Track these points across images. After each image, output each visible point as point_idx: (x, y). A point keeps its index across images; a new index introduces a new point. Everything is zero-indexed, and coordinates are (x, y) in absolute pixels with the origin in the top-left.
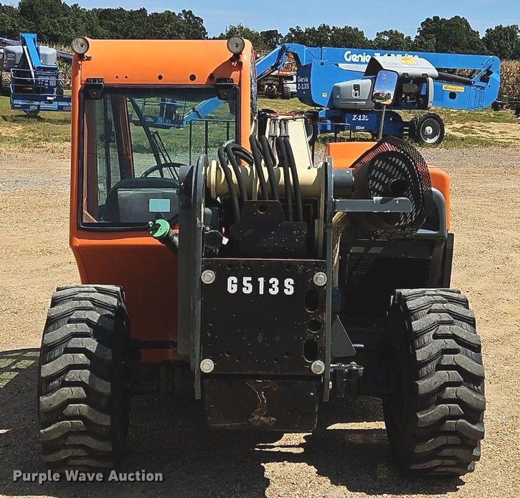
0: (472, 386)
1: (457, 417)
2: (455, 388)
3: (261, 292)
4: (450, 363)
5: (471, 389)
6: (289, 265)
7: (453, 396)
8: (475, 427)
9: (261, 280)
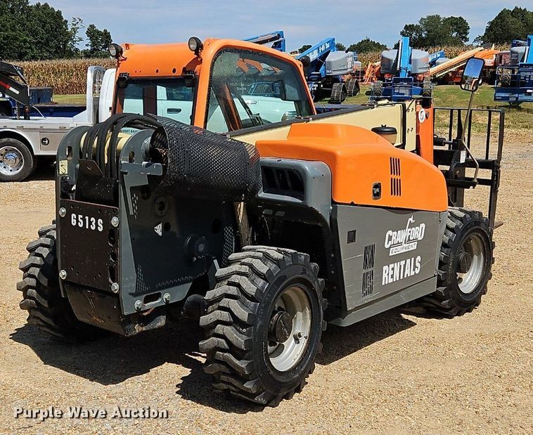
0: (238, 328)
1: (223, 350)
2: (223, 326)
3: (87, 227)
4: (225, 305)
5: (237, 329)
6: (101, 209)
7: (221, 332)
8: (237, 362)
9: (87, 218)
